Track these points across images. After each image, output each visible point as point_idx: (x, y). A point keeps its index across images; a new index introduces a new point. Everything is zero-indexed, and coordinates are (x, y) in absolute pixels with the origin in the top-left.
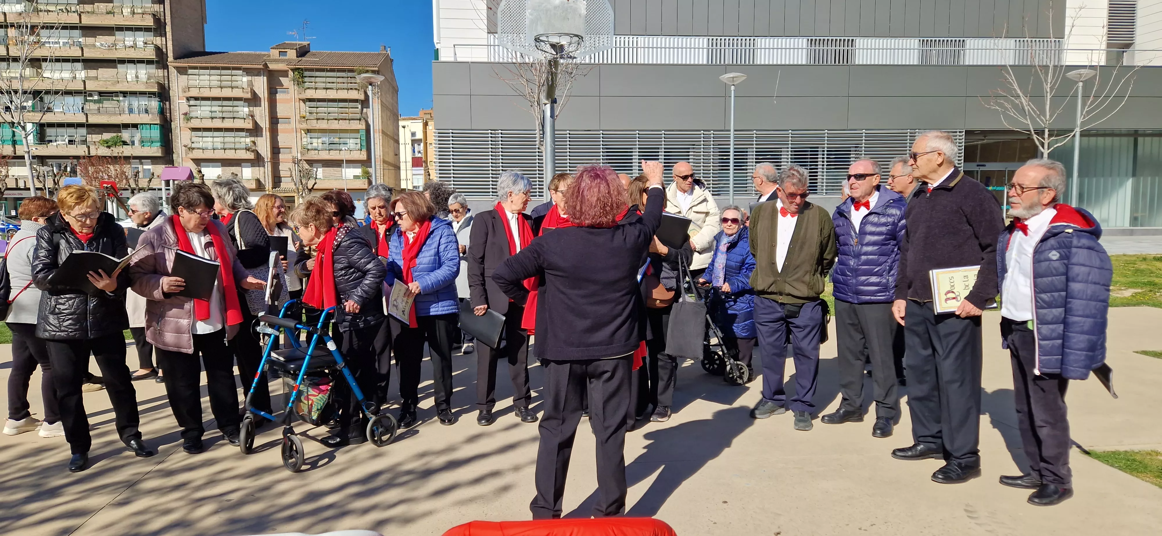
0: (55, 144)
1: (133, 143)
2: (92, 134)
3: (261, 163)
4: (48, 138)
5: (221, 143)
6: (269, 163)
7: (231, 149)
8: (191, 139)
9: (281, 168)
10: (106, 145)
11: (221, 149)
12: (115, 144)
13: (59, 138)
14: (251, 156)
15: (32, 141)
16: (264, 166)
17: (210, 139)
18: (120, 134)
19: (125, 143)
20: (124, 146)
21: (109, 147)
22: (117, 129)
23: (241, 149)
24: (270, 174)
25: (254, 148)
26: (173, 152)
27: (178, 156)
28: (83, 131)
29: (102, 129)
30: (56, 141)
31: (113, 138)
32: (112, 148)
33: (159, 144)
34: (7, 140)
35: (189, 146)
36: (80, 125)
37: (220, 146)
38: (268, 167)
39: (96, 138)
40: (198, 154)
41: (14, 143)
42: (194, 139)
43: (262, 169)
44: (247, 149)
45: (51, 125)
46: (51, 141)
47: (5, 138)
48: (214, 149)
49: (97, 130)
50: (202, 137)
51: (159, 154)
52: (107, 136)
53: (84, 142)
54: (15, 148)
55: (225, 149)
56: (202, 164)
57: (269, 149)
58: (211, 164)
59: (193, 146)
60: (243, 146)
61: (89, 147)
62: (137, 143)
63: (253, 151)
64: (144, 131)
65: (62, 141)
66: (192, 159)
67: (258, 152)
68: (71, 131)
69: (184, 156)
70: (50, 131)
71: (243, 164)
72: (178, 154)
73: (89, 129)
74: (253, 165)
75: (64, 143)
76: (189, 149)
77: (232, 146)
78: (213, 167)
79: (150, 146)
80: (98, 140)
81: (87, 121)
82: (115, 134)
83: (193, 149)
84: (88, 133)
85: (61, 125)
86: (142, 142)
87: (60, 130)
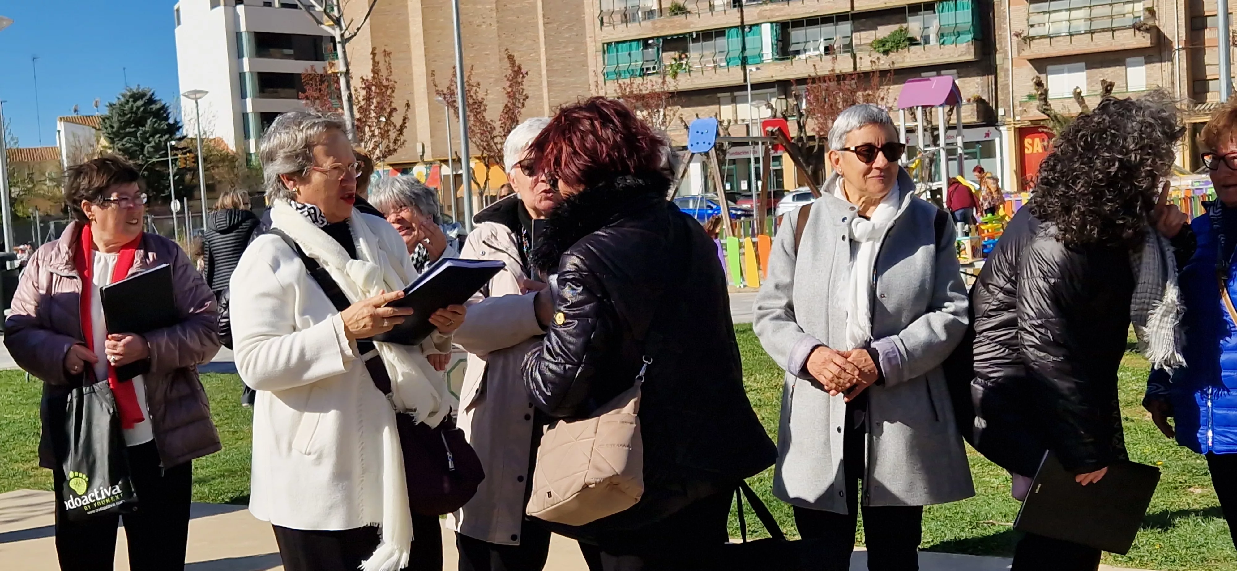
0: (803, 56)
1: (927, 41)
2: (859, 31)
3: (1165, 54)
4: (792, 48)
5: (1086, 20)
6: (1183, 52)
7: (1104, 30)
8: (1028, 20)
9: (1207, 59)
10: (881, 49)
11: (1086, 32)
12: (897, 46)
13: (811, 45)
14: (1144, 40)
15: (770, 56)
16: (1171, 60)
17: (1064, 15)
18: (905, 26)
19: (913, 42)
20: (913, 48)
21: (886, 52)
22: (899, 16)
23: (1124, 28)
24: (1184, 74)
25: (1150, 23)
26: (996, 50)
27: (1005, 58)
28: (846, 27)
29: (876, 20)
30: (805, 51)
31: (894, 34)
32: (891, 54)
33: (970, 37)
34: (734, 58)
35: (1025, 34)
36: (841, 17)
37: (1082, 26)
38: (1180, 60)
39: (865, 37)
40: (1041, 49)
41: (744, 62)
42: (1034, 19)
43: (1167, 65)
44: (1137, 27)
45: (798, 23)
46: (798, 52)
47: (731, 55)
48: (1071, 35)
49: (869, 22)
50: (1049, 12)
51: (970, 57)
52: (884, 31)
53: (848, 47)
54: (745, 70)
55: (1092, 32)
56: (1049, 68)
57: (1182, 22)
58: (1066, 66)
59: (1033, 32)
60: (1129, 21)
61: (854, 57)
62: (933, 38)
63: (1147, 30)
64: (945, 13)
65: (815, 49)
66: (1030, 61)
67: (1158, 30)
68: (828, 29)
69: (1015, 55)
70: (796, 35)
71: (1128, 60)
72: (1006, 52)
73: (856, 22)
74: (1149, 60)
75: (817, 53)
76: (1025, 39)
77: (1107, 24)
78: (1070, 71)
79: (955, 42)
80: (870, 41)
81: (852, 7)
82: (895, 27)
83: (1033, 38)
84: (855, 30)
85: (812, 21)
86: (941, 35)
87: (812, 31)
